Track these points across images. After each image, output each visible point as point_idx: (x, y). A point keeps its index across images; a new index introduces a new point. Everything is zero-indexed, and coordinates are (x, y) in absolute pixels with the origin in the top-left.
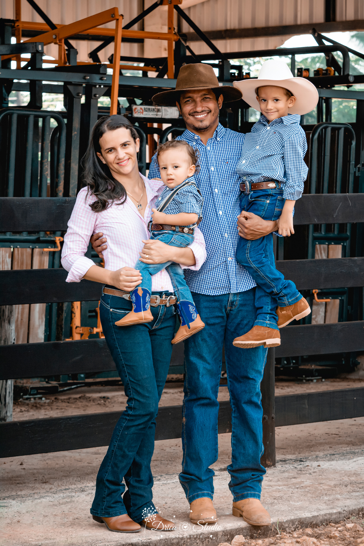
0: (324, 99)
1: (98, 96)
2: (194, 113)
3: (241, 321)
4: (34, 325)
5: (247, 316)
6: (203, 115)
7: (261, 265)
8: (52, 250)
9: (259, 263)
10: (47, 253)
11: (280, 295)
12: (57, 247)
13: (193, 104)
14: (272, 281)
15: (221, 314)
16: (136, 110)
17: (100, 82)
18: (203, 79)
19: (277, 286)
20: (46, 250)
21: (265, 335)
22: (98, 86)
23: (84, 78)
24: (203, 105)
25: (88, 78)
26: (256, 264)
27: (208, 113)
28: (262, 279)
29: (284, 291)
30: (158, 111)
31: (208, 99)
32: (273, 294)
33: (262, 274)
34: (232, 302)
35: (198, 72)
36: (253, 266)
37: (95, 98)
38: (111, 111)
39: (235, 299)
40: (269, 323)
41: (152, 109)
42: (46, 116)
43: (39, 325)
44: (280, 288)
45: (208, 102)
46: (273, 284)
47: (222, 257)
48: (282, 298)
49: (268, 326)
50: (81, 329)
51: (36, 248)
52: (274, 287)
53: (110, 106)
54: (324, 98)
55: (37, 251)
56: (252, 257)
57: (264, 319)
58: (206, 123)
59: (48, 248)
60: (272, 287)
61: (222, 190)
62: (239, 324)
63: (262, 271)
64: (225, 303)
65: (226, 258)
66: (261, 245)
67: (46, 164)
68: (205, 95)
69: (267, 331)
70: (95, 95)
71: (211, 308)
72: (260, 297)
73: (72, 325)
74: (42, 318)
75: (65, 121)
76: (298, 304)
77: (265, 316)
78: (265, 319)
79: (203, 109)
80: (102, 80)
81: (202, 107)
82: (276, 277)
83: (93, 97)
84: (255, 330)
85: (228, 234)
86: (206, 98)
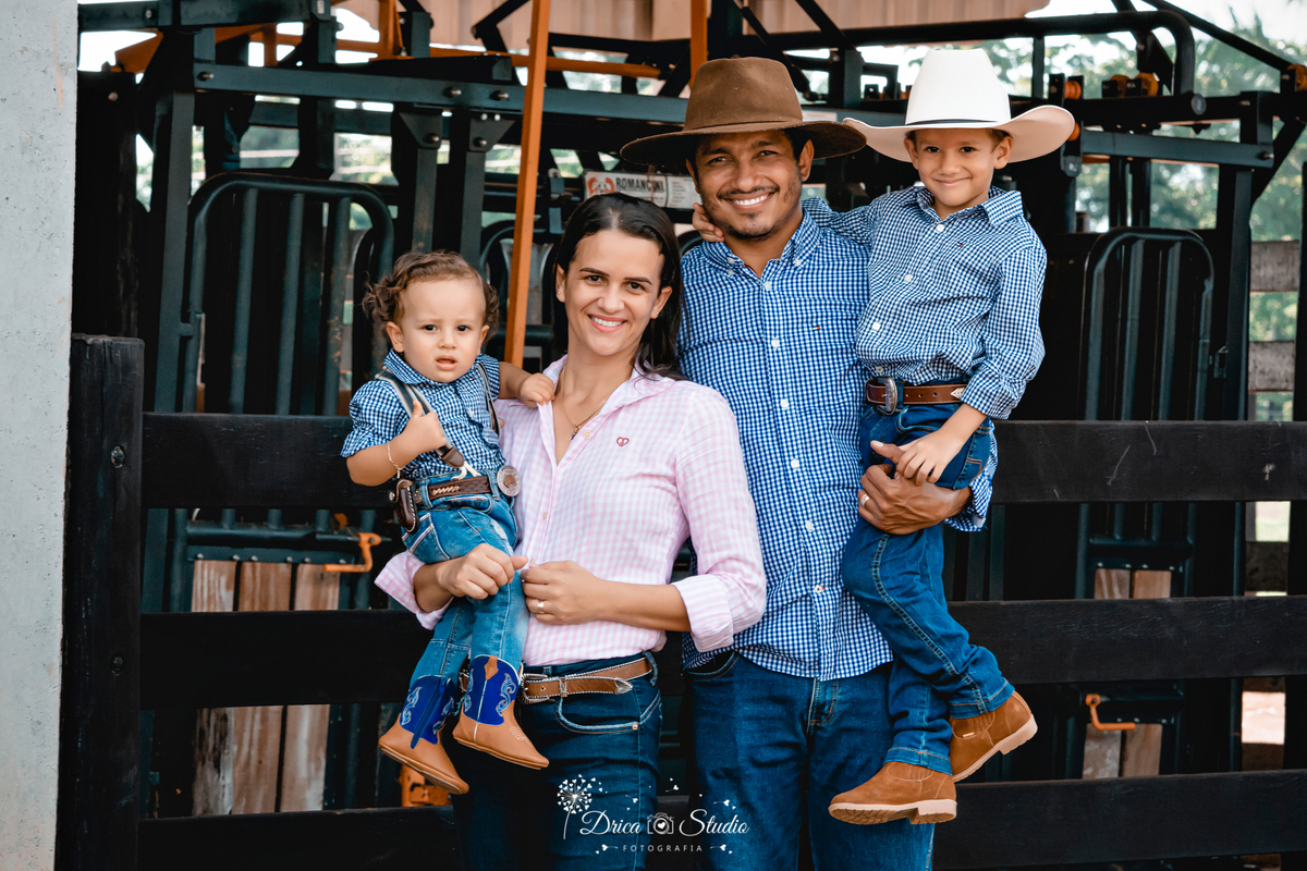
0: (1129, 162)
1: (484, 143)
2: (731, 195)
3: (849, 757)
4: (293, 780)
5: (863, 745)
6: (758, 200)
7: (912, 599)
8: (349, 568)
9: (904, 595)
10: (334, 576)
11: (964, 681)
12: (363, 562)
13: (729, 170)
14: (939, 641)
15: (791, 738)
16: (595, 186)
17: (491, 104)
18: (757, 101)
19: (953, 656)
20: (331, 568)
21: (915, 790)
22: (484, 117)
23: (447, 93)
24: (759, 173)
25: (459, 92)
26: (898, 596)
27: (771, 194)
28: (912, 637)
29: (973, 672)
30: (657, 187)
31: (773, 156)
32: (942, 678)
33: (911, 622)
34: (820, 707)
35: (744, 83)
36: (888, 602)
37: (477, 149)
38: (519, 186)
39: (828, 698)
40: (925, 754)
41: (640, 184)
42: (342, 196)
43: (309, 779)
44: (962, 659)
45: (771, 164)
46: (941, 652)
47: (797, 585)
48: (968, 692)
49: (923, 763)
50: (426, 792)
51: (304, 562)
52: (944, 658)
53: (517, 171)
54: (1130, 159)
55: (306, 570)
56: (887, 578)
57: (913, 743)
58: (765, 221)
59: (338, 563)
60: (937, 659)
61: (801, 403)
62: (841, 767)
63: (914, 614)
64: (800, 707)
65: (808, 587)
66: (914, 548)
67: (337, 329)
68: (763, 144)
69: (923, 776)
70: (477, 142)
71: (764, 719)
72: (902, 688)
73: (400, 780)
74: (318, 759)
75: (394, 211)
76: (1006, 708)
77: (917, 736)
78: (917, 745)
79: (758, 183)
80: (498, 99)
81: (755, 178)
82: (950, 631)
83: (472, 147)
84: (889, 776)
85: (814, 522)
86: (767, 153)
